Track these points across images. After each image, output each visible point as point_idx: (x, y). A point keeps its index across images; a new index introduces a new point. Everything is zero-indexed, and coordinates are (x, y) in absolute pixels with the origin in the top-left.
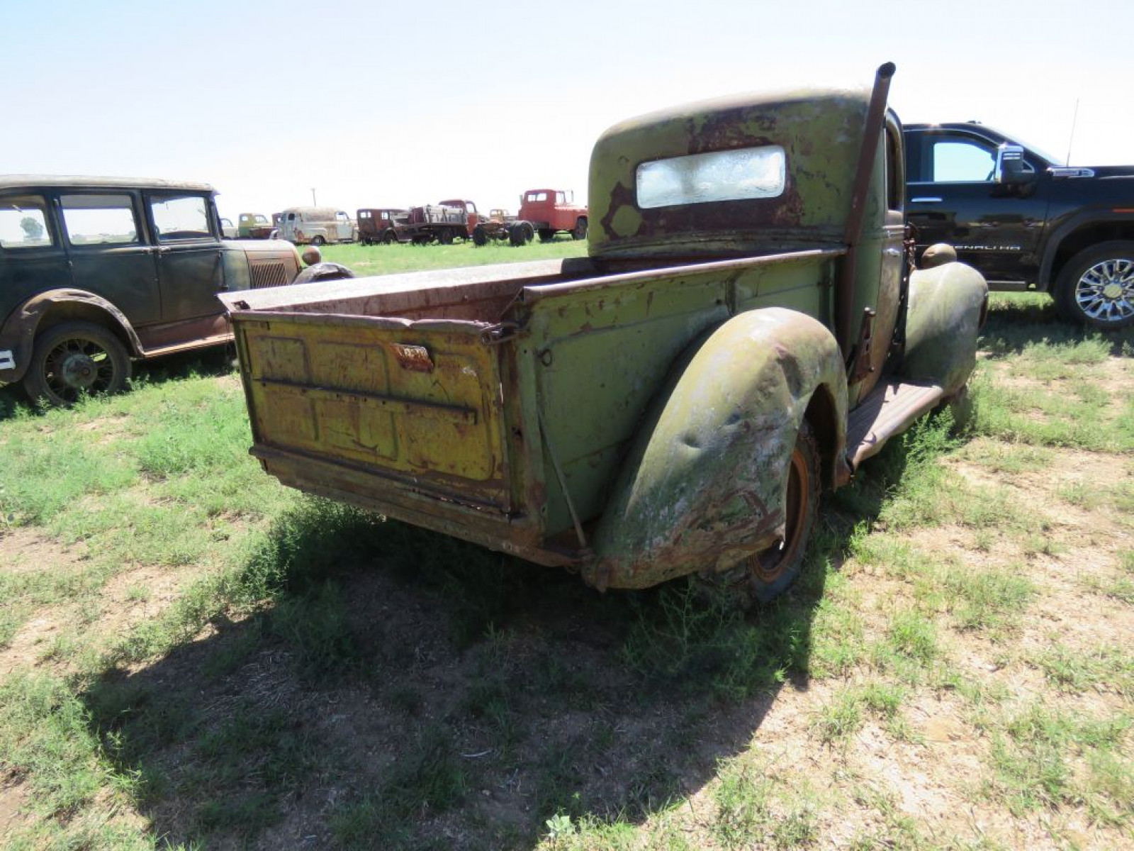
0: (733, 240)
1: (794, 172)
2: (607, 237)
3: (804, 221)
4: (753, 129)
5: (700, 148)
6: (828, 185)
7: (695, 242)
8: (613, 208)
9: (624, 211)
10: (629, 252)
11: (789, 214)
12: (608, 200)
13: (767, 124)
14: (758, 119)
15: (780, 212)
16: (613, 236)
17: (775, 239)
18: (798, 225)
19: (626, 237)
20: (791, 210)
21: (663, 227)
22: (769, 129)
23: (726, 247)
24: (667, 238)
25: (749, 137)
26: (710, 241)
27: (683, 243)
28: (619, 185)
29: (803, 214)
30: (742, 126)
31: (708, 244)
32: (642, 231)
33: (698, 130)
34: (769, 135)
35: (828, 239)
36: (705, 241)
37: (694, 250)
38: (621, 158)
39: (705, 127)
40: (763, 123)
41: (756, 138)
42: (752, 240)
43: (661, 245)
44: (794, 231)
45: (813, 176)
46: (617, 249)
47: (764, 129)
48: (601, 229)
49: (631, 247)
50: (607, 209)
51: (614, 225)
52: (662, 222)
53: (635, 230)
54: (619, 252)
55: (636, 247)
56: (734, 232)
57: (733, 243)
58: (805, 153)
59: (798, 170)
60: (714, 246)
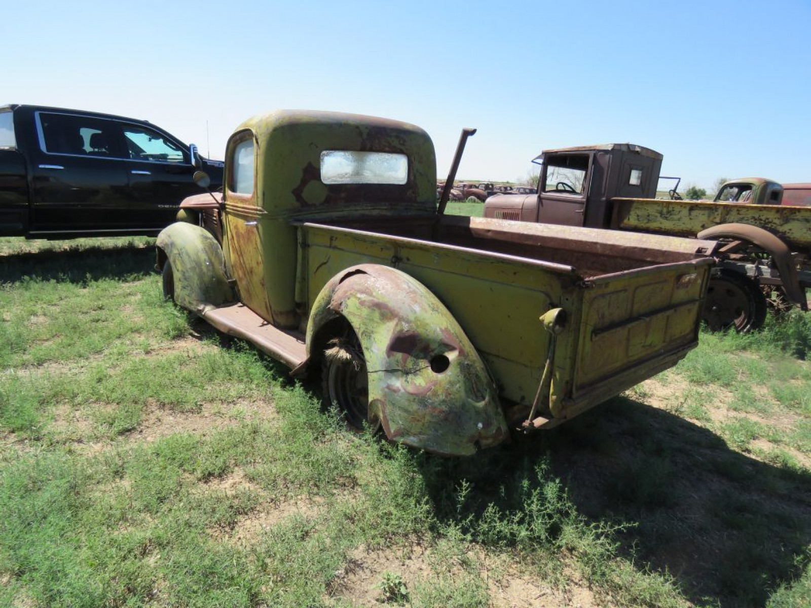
1: (415, 172)
2: (297, 204)
3: (419, 199)
4: (395, 143)
5: (367, 148)
6: (429, 181)
7: (363, 209)
8: (304, 182)
9: (313, 183)
10: (318, 217)
11: (412, 195)
12: (301, 175)
13: (402, 142)
14: (397, 137)
15: (409, 193)
16: (304, 204)
17: (406, 209)
18: (417, 201)
19: (314, 205)
20: (413, 193)
21: (344, 198)
22: (403, 145)
23: (381, 213)
24: (348, 206)
25: (394, 147)
26: (373, 209)
27: (356, 210)
28: (309, 165)
29: (419, 195)
30: (390, 140)
32: (328, 200)
33: (364, 135)
34: (403, 148)
37: (363, 215)
38: (312, 144)
39: (368, 134)
40: (400, 140)
41: (397, 148)
42: (396, 209)
43: (343, 211)
44: (415, 205)
45: (423, 175)
47: (401, 145)
48: (294, 198)
49: (320, 212)
50: (298, 182)
51: (305, 194)
52: (343, 195)
53: (323, 198)
54: (309, 216)
55: (324, 212)
56: (387, 204)
57: (385, 211)
58: (420, 162)
59: (417, 171)
60: (375, 213)
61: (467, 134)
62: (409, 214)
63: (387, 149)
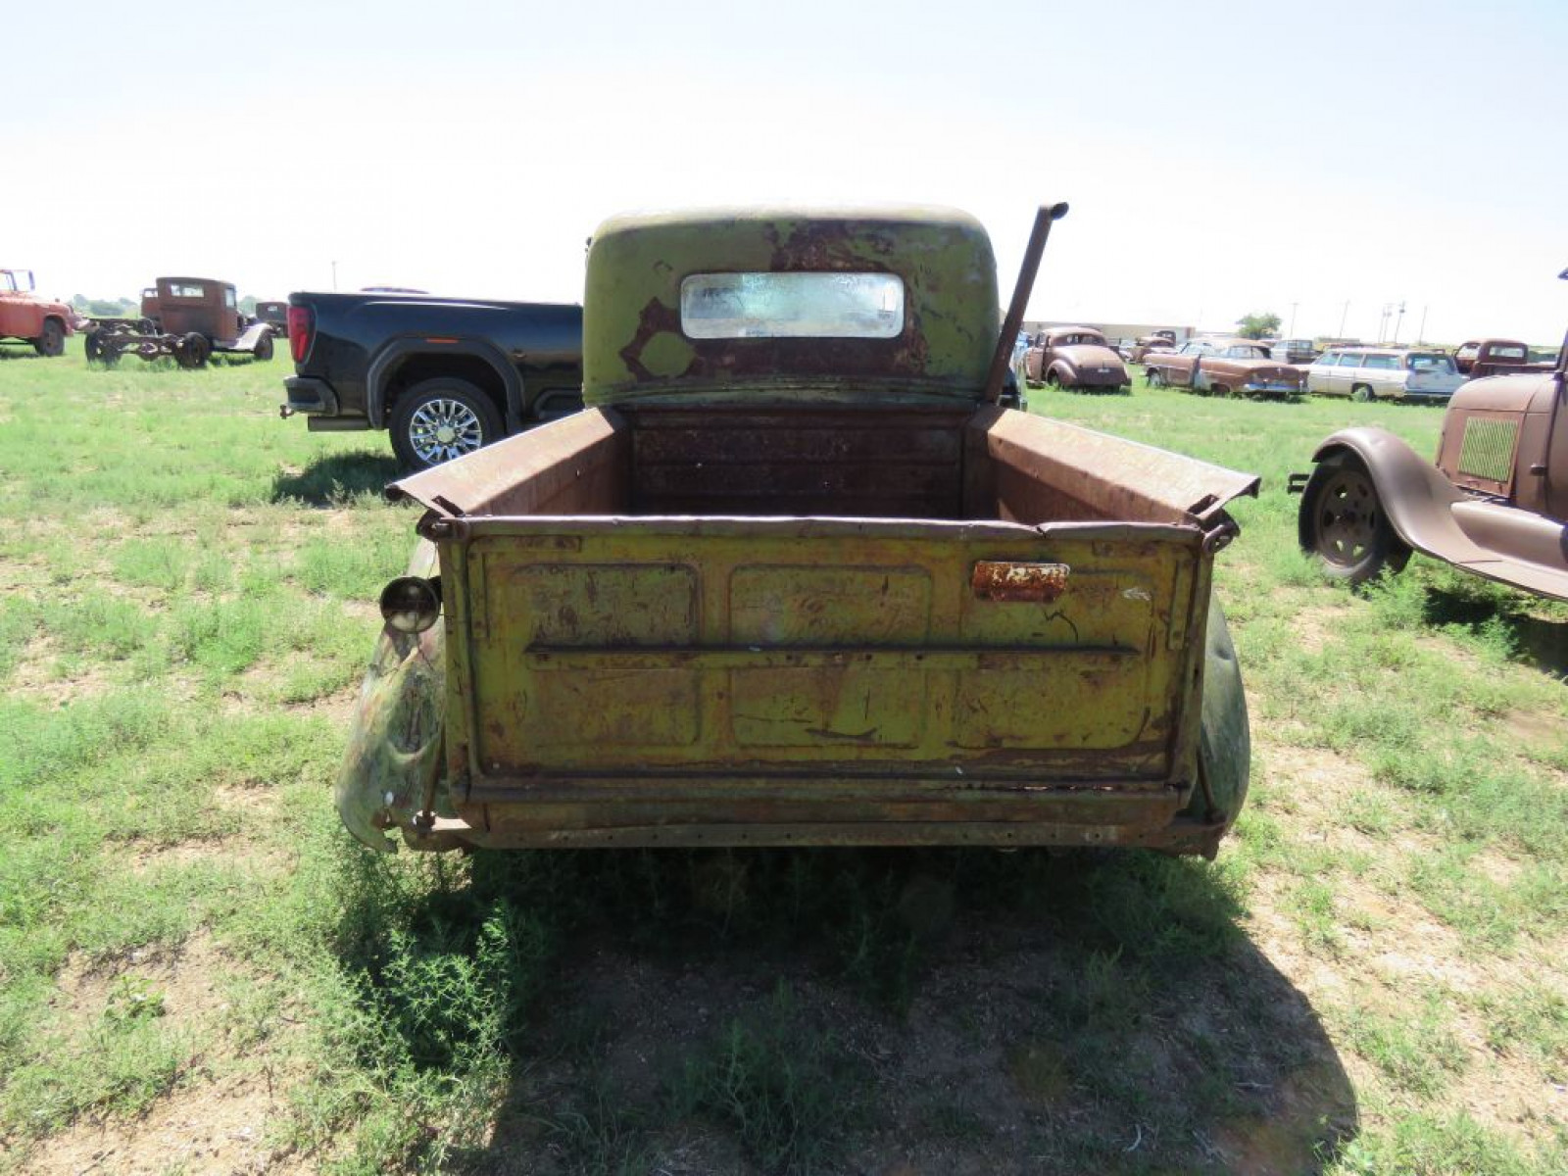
0: (837, 389)
1: (918, 310)
2: (630, 376)
3: (930, 370)
4: (864, 249)
5: (789, 265)
6: (959, 330)
7: (778, 389)
8: (643, 335)
9: (660, 339)
10: (672, 399)
11: (912, 360)
12: (635, 322)
13: (882, 247)
14: (871, 237)
15: (900, 356)
16: (643, 375)
17: (893, 391)
18: (922, 375)
19: (665, 377)
20: (914, 356)
21: (730, 366)
22: (886, 252)
23: (825, 398)
24: (738, 382)
25: (860, 259)
26: (804, 388)
27: (761, 390)
28: (655, 303)
29: (929, 362)
30: (849, 245)
31: (798, 392)
32: (693, 369)
33: (784, 240)
34: (885, 260)
35: (957, 393)
36: (795, 389)
37: (778, 400)
38: (660, 263)
39: (793, 237)
40: (877, 244)
41: (868, 262)
42: (863, 390)
43: (727, 390)
44: (918, 381)
45: (941, 317)
46: (650, 395)
47: (878, 252)
48: (623, 365)
49: (677, 392)
50: (632, 336)
51: (645, 359)
52: (728, 360)
53: (684, 366)
54: (655, 399)
55: (684, 392)
56: (838, 378)
57: (834, 393)
58: (932, 288)
59: (924, 308)
60: (808, 396)
61: (1049, 215)
62: (903, 401)
63: (840, 264)
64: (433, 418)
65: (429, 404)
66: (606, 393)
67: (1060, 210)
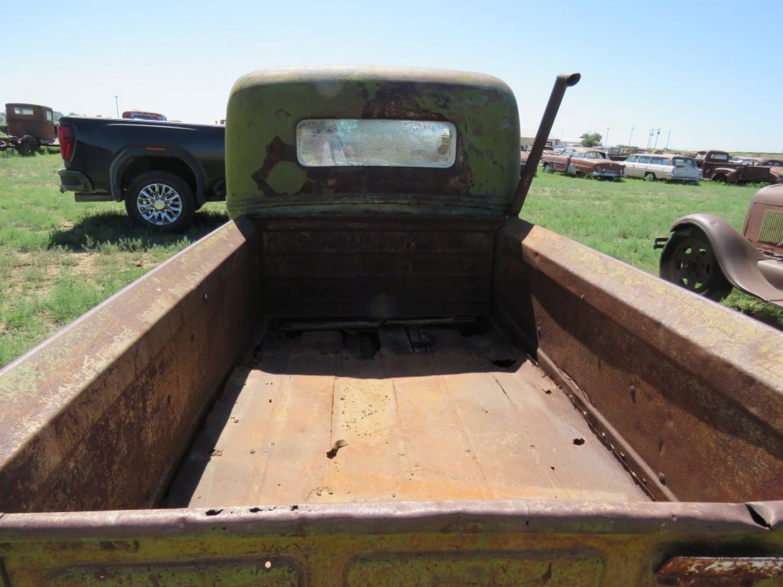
0: (408, 204)
1: (467, 149)
2: (259, 193)
3: (473, 191)
4: (428, 103)
5: (375, 114)
6: (495, 163)
7: (367, 203)
8: (269, 164)
9: (282, 167)
10: (290, 210)
11: (461, 184)
12: (263, 154)
13: (442, 103)
14: (433, 96)
15: (453, 181)
16: (270, 193)
17: (447, 205)
18: (467, 194)
19: (285, 194)
20: (462, 181)
21: (332, 187)
22: (444, 107)
23: (399, 209)
24: (338, 198)
25: (426, 111)
26: (385, 203)
27: (354, 204)
28: (277, 140)
29: (473, 185)
30: (418, 100)
31: (381, 205)
32: (306, 189)
33: (372, 96)
34: (444, 112)
35: (493, 207)
36: (380, 203)
37: (367, 211)
38: (280, 111)
39: (379, 94)
40: (439, 100)
41: (432, 113)
42: (427, 204)
43: (330, 204)
44: (465, 199)
45: (482, 154)
46: (274, 206)
47: (440, 106)
48: (254, 184)
49: (294, 205)
50: (261, 164)
51: (270, 181)
52: (331, 182)
53: (299, 186)
54: (279, 210)
55: (299, 205)
56: (410, 196)
57: (407, 206)
58: (477, 133)
59: (470, 147)
60: (388, 208)
61: (564, 83)
62: (454, 212)
63: (412, 114)
64: (151, 195)
65: (149, 186)
66: (243, 206)
67: (574, 79)
